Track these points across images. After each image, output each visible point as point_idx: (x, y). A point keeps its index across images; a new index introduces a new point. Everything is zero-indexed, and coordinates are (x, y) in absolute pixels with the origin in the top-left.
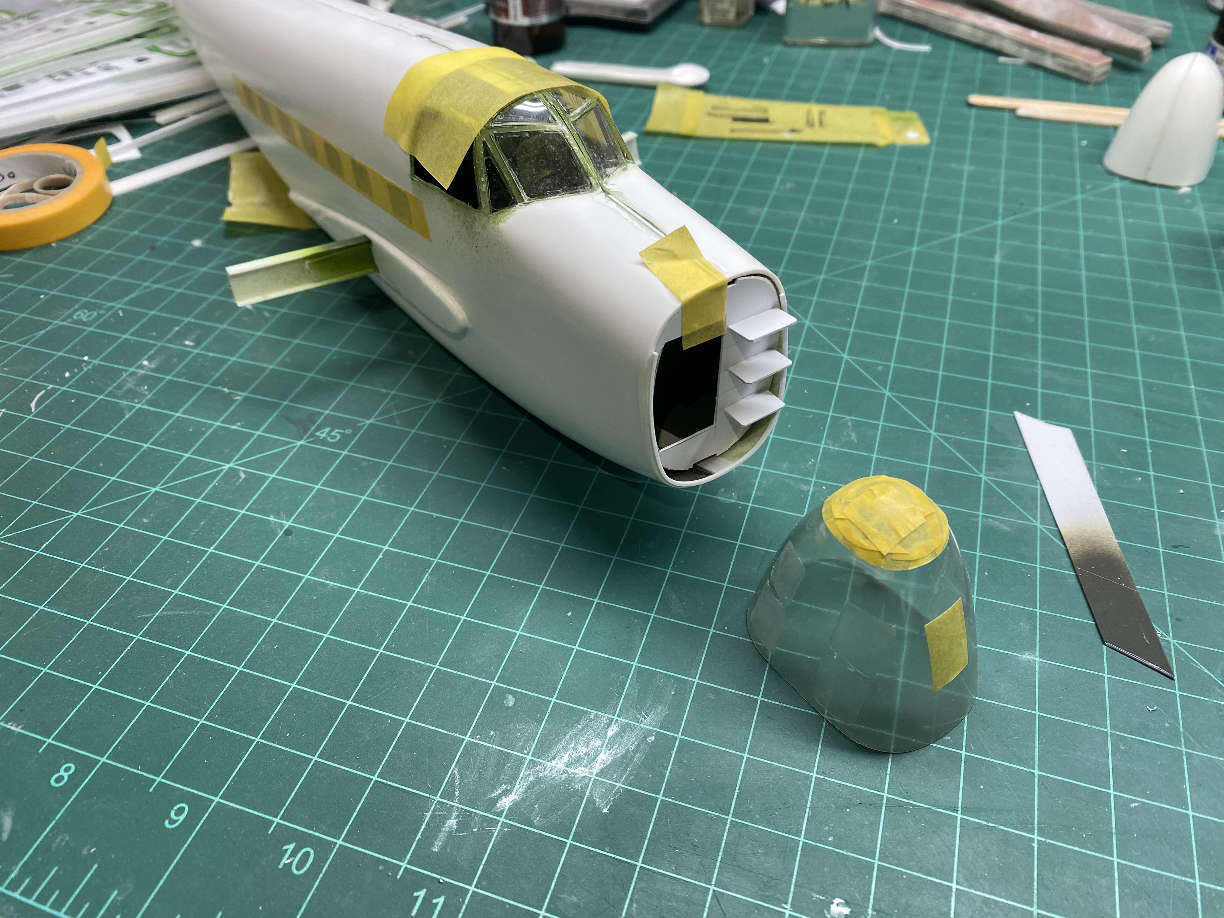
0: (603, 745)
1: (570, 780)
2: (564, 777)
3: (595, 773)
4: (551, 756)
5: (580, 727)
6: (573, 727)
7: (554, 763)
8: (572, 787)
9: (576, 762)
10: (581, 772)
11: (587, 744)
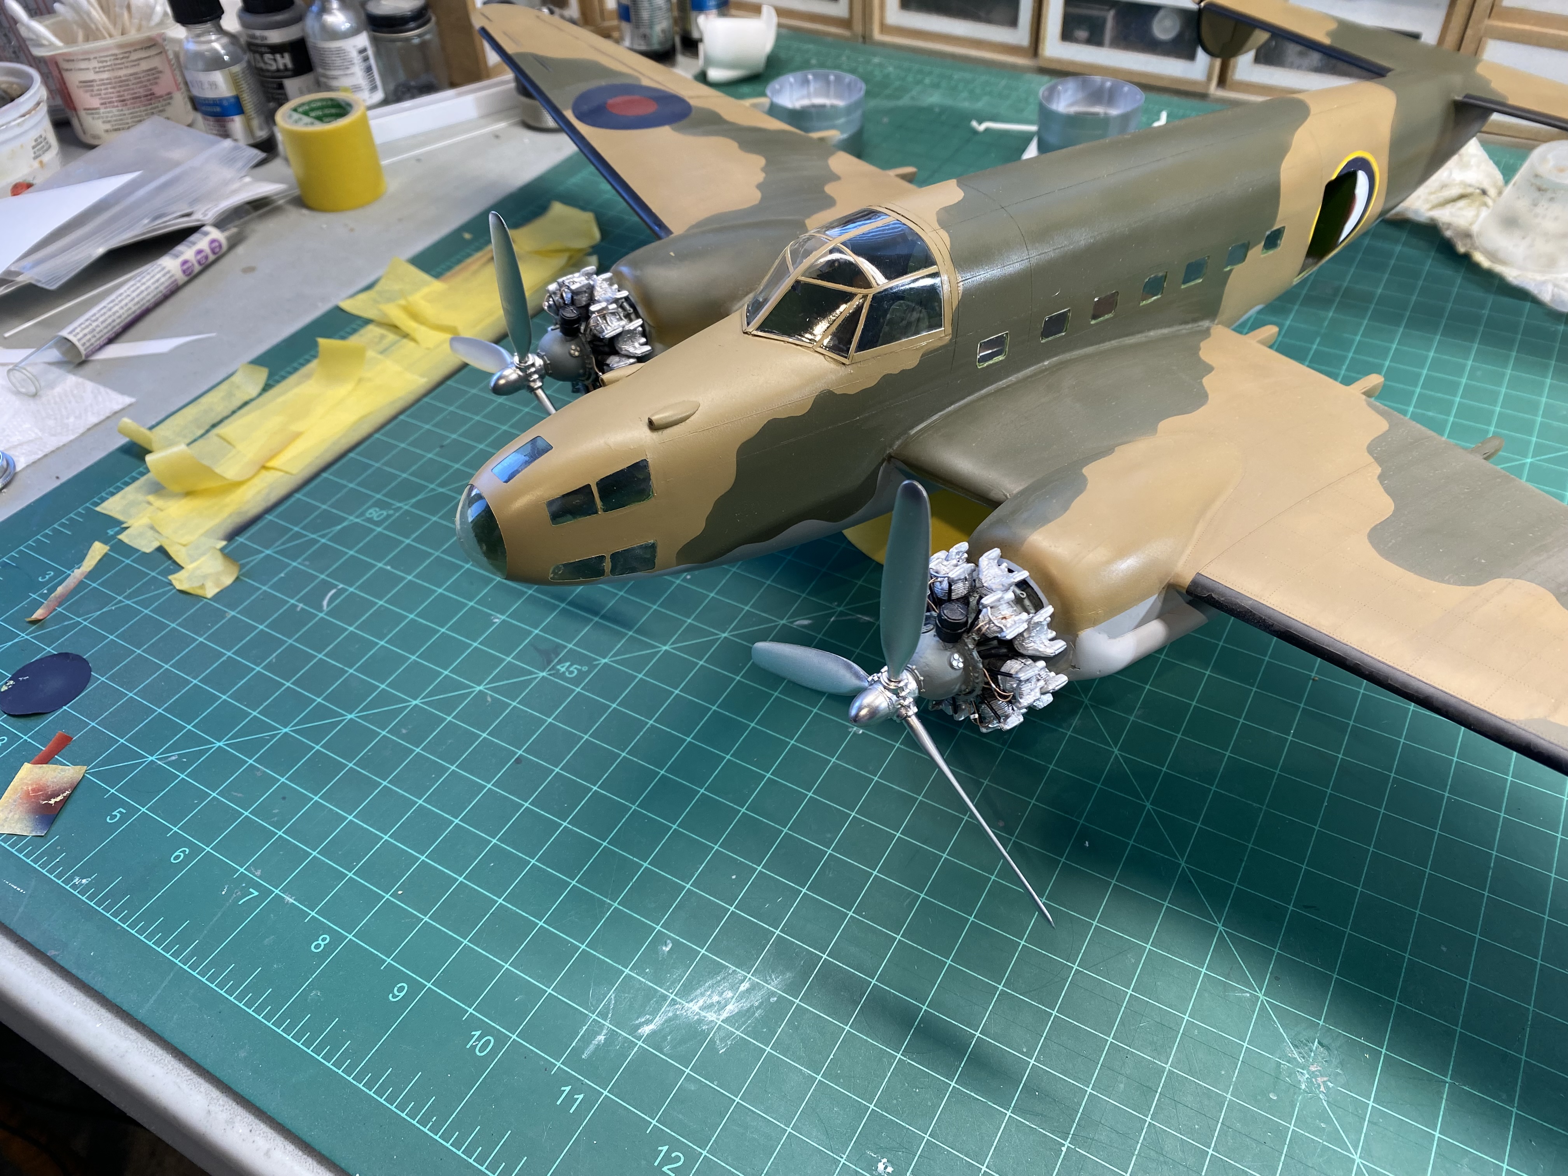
0: (733, 997)
1: (700, 1021)
2: (696, 1018)
3: (721, 1020)
4: (690, 998)
5: (719, 978)
6: (712, 978)
7: (691, 1004)
8: (700, 1027)
9: (708, 1007)
10: (711, 1016)
11: (721, 994)
